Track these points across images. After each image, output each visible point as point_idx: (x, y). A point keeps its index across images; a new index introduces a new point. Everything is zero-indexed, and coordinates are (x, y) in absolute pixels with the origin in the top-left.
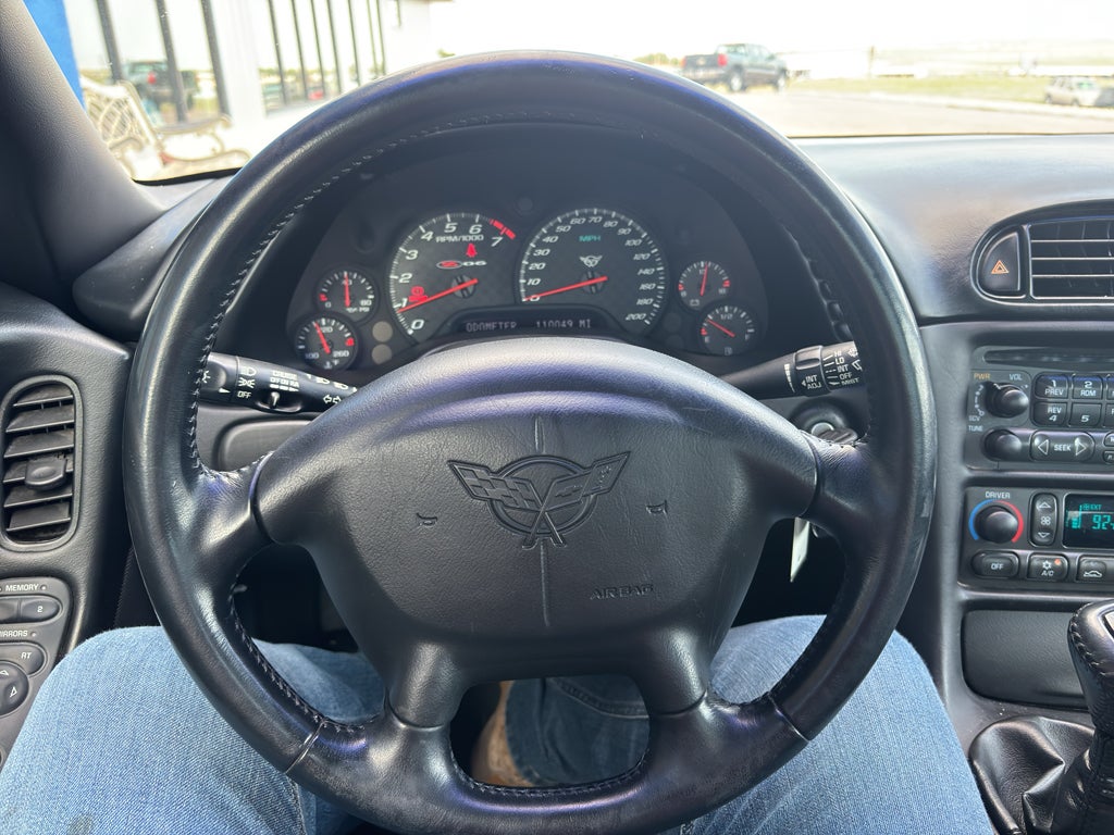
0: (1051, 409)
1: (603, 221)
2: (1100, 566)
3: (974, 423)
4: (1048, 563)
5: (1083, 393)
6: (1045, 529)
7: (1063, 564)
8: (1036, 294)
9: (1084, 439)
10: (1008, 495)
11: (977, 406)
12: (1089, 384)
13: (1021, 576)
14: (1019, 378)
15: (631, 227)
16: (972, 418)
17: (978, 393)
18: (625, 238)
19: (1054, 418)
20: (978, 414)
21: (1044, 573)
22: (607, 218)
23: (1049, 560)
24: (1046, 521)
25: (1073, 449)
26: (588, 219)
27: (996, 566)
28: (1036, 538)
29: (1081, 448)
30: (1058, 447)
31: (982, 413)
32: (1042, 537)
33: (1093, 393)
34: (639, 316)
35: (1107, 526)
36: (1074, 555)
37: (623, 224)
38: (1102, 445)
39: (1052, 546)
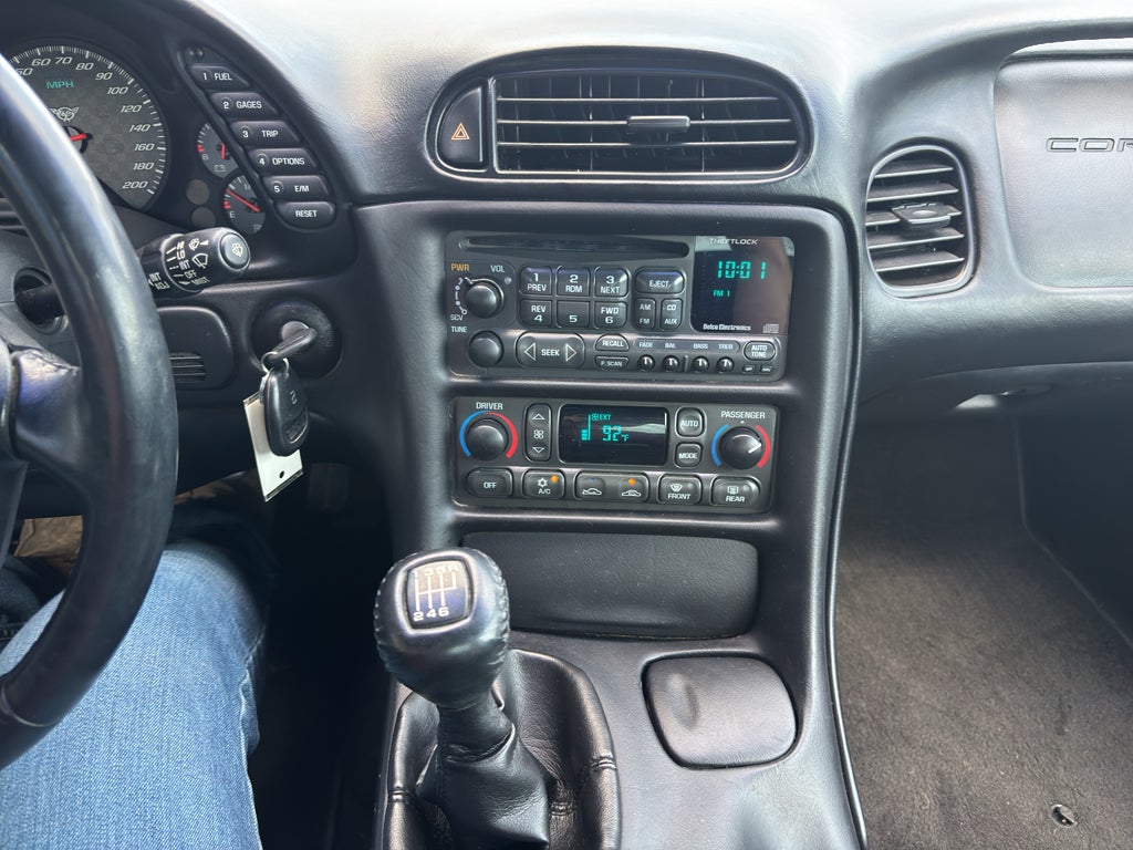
0: (534, 308)
1: (74, 64)
2: (598, 483)
3: (457, 324)
4: (543, 482)
5: (569, 288)
6: (539, 443)
7: (559, 481)
8: (501, 168)
9: (573, 342)
10: (500, 406)
11: (458, 303)
12: (574, 278)
13: (518, 495)
14: (501, 270)
15: (111, 71)
16: (454, 318)
17: (457, 288)
18: (106, 84)
19: (539, 318)
20: (460, 313)
21: (540, 491)
22: (79, 59)
23: (545, 477)
24: (539, 435)
25: (562, 353)
26: (53, 61)
27: (489, 485)
28: (531, 453)
29: (570, 353)
30: (545, 352)
31: (464, 311)
32: (536, 451)
33: (579, 289)
34: (139, 185)
35: (617, 437)
36: (571, 471)
37: (102, 68)
38: (592, 350)
39: (547, 462)
